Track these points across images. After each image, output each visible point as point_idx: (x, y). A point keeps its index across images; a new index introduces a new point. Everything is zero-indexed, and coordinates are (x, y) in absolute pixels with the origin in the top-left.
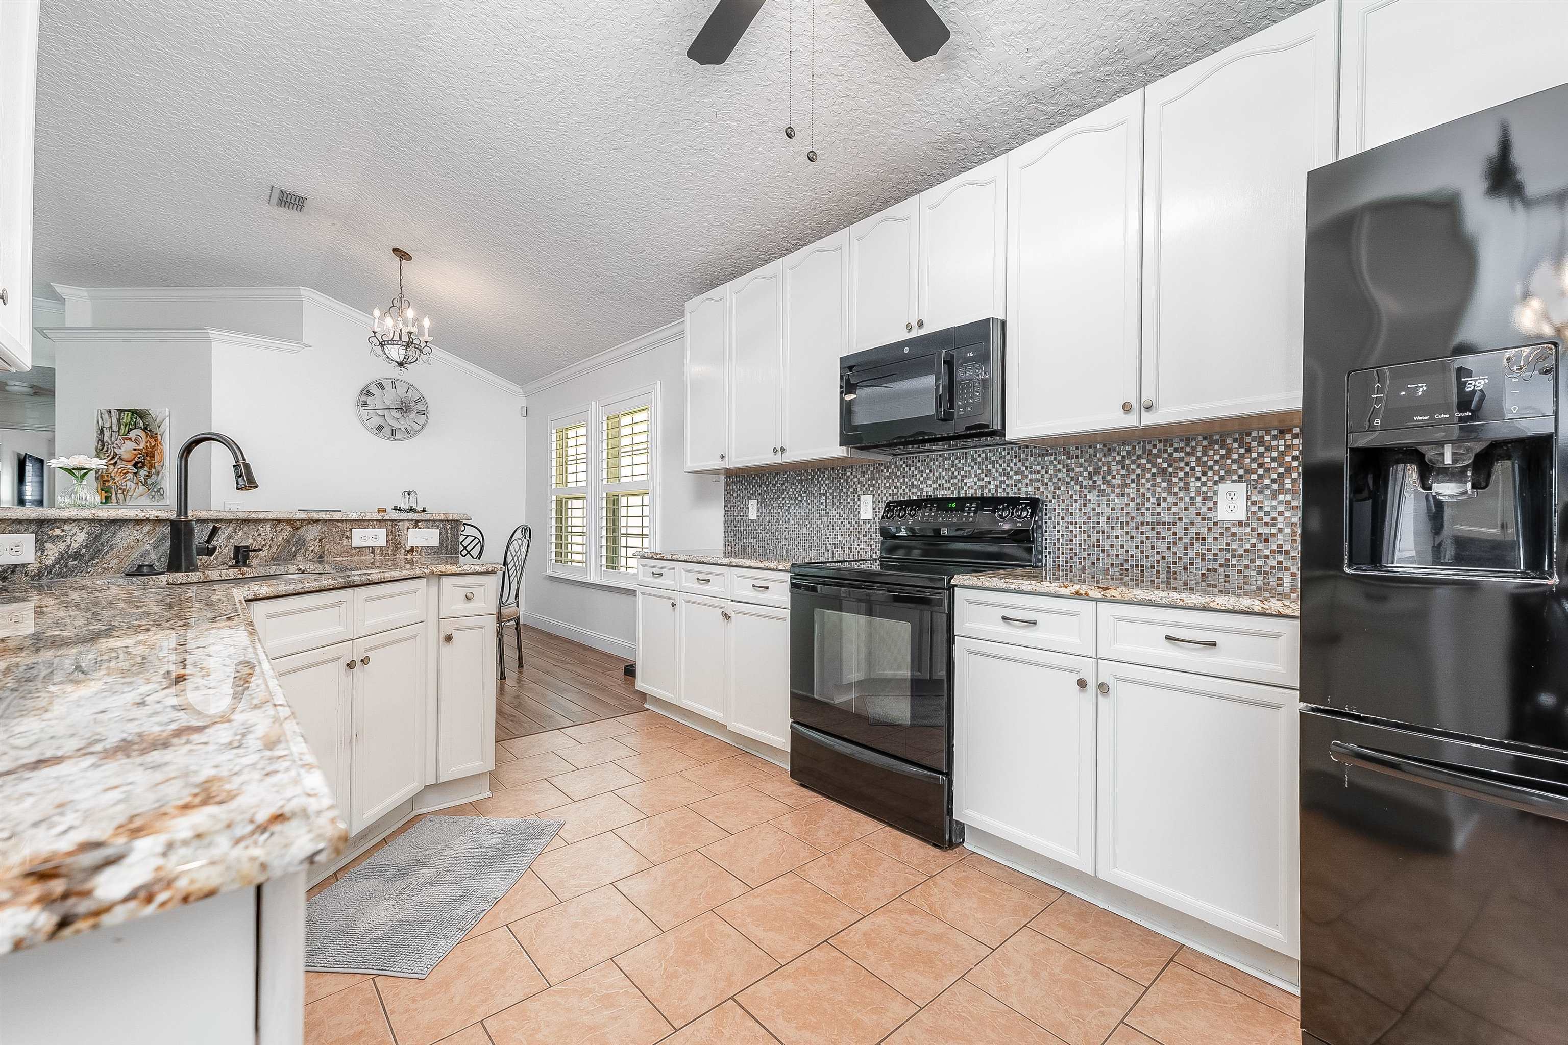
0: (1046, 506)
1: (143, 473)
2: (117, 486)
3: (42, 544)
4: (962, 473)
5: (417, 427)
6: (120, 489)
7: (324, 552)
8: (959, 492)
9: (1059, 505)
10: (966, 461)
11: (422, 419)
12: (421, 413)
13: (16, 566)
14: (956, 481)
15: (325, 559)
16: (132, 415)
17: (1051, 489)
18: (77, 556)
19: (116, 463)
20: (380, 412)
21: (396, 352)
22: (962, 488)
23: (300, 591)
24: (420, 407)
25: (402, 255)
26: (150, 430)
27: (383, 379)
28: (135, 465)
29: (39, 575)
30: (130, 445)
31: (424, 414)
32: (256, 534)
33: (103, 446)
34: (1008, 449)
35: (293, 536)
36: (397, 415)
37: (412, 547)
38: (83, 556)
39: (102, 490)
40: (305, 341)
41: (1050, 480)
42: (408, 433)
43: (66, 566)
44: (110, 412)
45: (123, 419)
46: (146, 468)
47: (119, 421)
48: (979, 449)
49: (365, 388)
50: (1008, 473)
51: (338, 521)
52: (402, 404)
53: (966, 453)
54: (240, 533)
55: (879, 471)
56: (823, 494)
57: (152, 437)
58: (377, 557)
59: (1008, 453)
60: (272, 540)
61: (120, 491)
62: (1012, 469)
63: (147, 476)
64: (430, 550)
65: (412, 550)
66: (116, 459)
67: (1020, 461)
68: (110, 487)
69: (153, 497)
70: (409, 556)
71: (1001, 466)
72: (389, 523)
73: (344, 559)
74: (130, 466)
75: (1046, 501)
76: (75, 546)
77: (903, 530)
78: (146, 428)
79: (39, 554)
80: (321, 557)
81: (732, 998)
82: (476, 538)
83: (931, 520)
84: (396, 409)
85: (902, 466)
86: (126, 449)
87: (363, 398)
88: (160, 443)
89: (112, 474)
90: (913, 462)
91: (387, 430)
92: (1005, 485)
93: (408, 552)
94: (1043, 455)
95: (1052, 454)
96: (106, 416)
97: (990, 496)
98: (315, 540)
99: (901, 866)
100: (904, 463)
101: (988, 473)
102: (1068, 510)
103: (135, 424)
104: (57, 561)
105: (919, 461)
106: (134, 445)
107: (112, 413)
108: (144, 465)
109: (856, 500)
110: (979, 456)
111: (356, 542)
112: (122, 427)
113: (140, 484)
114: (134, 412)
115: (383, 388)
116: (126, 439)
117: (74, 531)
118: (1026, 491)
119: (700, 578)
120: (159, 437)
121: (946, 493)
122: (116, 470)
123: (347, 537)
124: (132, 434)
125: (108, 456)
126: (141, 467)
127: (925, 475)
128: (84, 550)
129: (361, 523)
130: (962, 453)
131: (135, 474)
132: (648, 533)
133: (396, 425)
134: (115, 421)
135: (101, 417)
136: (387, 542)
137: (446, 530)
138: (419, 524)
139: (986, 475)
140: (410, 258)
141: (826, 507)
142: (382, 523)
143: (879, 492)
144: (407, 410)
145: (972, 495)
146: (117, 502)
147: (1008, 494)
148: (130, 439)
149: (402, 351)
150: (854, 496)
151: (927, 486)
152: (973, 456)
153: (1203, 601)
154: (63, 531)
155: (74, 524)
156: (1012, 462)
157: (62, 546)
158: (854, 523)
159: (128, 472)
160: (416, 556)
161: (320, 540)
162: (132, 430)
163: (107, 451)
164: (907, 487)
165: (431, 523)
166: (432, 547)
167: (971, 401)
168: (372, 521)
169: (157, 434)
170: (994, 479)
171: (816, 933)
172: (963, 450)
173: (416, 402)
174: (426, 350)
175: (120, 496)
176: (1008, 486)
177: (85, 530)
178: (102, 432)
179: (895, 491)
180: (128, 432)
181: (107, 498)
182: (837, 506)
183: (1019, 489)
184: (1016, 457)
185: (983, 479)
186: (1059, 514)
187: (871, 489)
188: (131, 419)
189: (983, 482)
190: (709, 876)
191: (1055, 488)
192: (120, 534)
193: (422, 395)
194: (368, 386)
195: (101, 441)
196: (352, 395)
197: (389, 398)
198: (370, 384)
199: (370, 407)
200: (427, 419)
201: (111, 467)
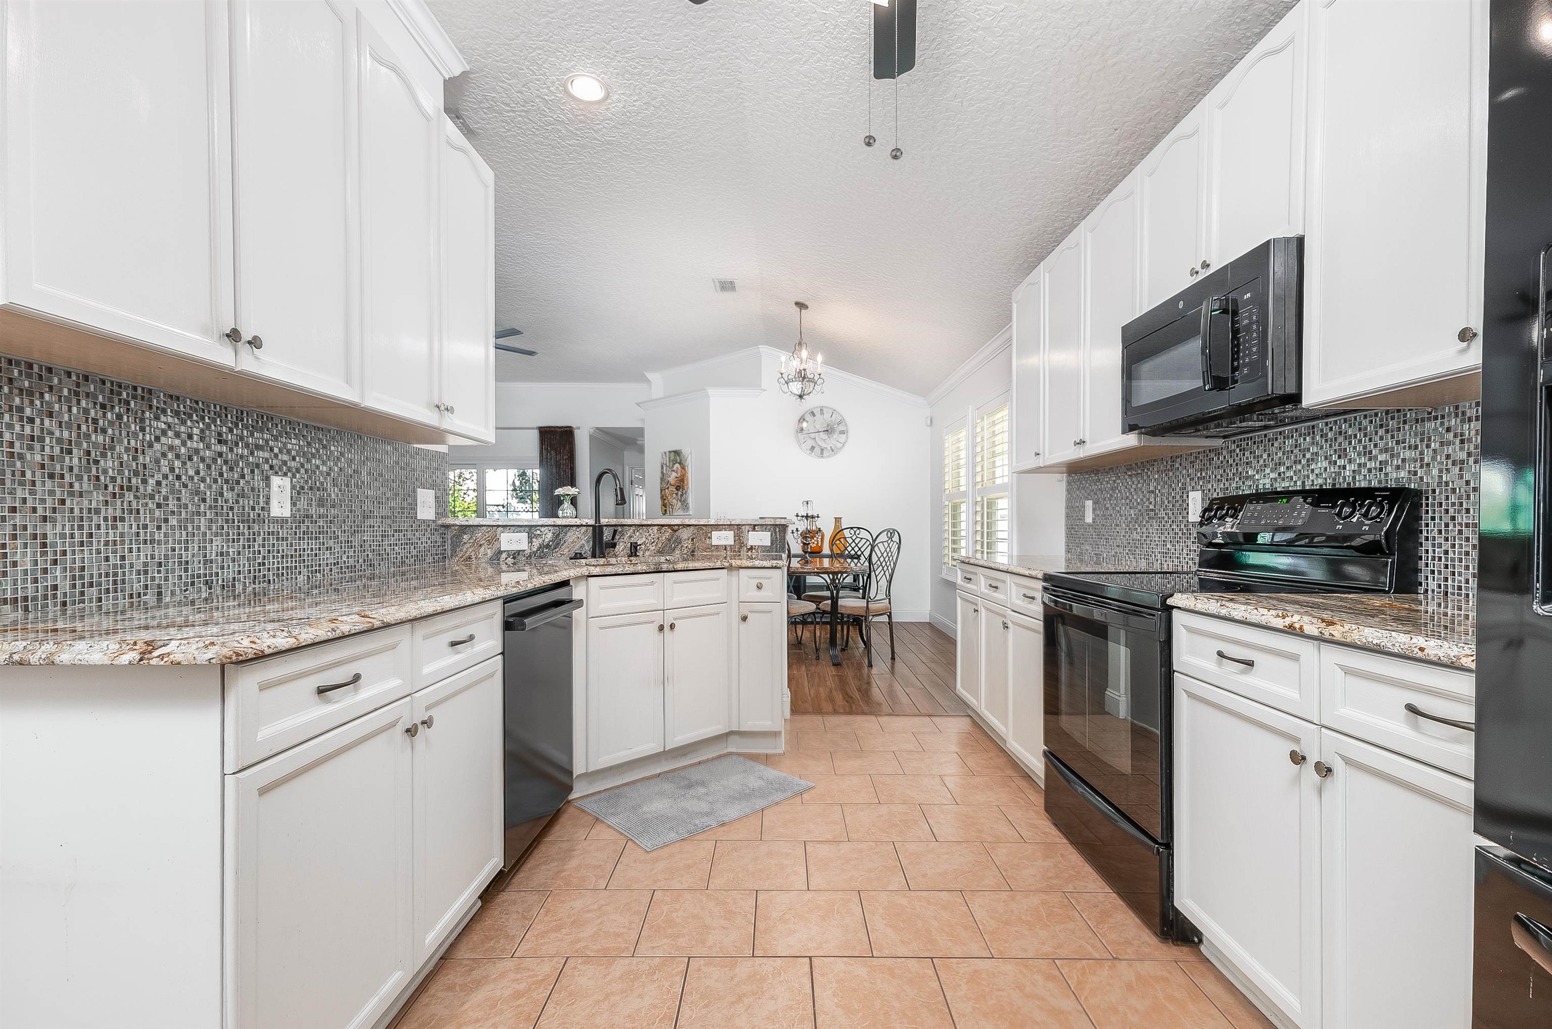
0: (1427, 499)
1: (679, 493)
2: (669, 503)
3: (531, 539)
4: (1308, 456)
5: (840, 446)
7: (695, 548)
8: (1303, 483)
9: (1447, 498)
10: (1313, 438)
11: (842, 438)
12: (842, 432)
13: (520, 551)
14: (1299, 467)
15: (695, 553)
17: (1435, 472)
18: (548, 546)
19: (668, 487)
20: (812, 436)
21: (796, 387)
22: (1308, 477)
23: (620, 572)
24: (841, 428)
25: (801, 305)
26: (682, 464)
27: (814, 408)
28: (677, 488)
29: (530, 556)
30: (674, 475)
31: (844, 433)
32: (647, 534)
33: (663, 476)
34: (1371, 416)
35: (672, 536)
36: (823, 436)
37: (752, 546)
38: (551, 546)
39: (663, 505)
40: (763, 388)
41: (1434, 458)
42: (833, 451)
43: (543, 552)
45: (671, 457)
46: (681, 490)
47: (669, 459)
48: (1330, 420)
49: (802, 417)
50: (1371, 452)
51: (703, 525)
52: (828, 427)
53: (1313, 427)
54: (637, 534)
55: (1210, 459)
56: (1152, 492)
57: (683, 468)
58: (728, 553)
59: (1371, 422)
60: (658, 538)
61: (670, 506)
62: (1376, 446)
64: (764, 549)
65: (751, 548)
66: (668, 485)
67: (1387, 431)
68: (666, 503)
69: (684, 510)
70: (750, 553)
71: (1360, 441)
72: (736, 527)
73: (708, 553)
74: (674, 489)
75: (1427, 492)
76: (547, 540)
77: (1219, 535)
78: (680, 463)
79: (530, 544)
80: (693, 551)
81: (810, 958)
82: (868, 540)
83: (1253, 522)
84: (825, 431)
85: (1234, 451)
86: (673, 478)
87: (800, 425)
88: (687, 472)
89: (667, 495)
90: (1248, 444)
91: (817, 450)
92: (1366, 470)
93: (749, 549)
94: (1423, 420)
95: (1436, 418)
96: (664, 456)
97: (1346, 486)
98: (689, 539)
99: (1090, 934)
100: (1238, 446)
101: (1342, 453)
102: (1461, 504)
103: (676, 460)
104: (538, 550)
105: (1255, 443)
106: (676, 475)
107: (667, 454)
108: (680, 487)
109: (1185, 497)
110: (1331, 429)
111: (715, 542)
112: (671, 463)
113: (678, 500)
114: (675, 452)
115: (814, 415)
116: (672, 471)
117: (546, 532)
118: (1396, 477)
119: (993, 585)
120: (686, 468)
121: (1287, 484)
122: (668, 492)
123: (709, 538)
124: (675, 467)
125: (665, 483)
126: (679, 490)
127: (1261, 462)
128: (551, 543)
129: (717, 527)
130: (1309, 427)
131: (676, 494)
132: (1007, 538)
133: (824, 445)
134: (667, 459)
135: (662, 458)
136: (734, 541)
137: (776, 533)
138: (756, 527)
139: (1340, 457)
140: (807, 307)
141: (1155, 507)
142: (731, 527)
143: (1210, 486)
144: (831, 432)
145: (1321, 486)
147: (1370, 481)
148: (674, 471)
149: (799, 385)
150: (1183, 493)
151: (1264, 476)
152: (1322, 430)
153: (1452, 654)
154: (541, 532)
155: (546, 528)
156: (1376, 433)
157: (541, 540)
158: (1182, 526)
159: (673, 493)
160: (754, 554)
161: (692, 540)
162: (674, 464)
163: (665, 479)
164: (1240, 479)
165: (764, 527)
166: (765, 547)
167: (1247, 360)
168: (725, 525)
169: (685, 466)
170: (1350, 461)
171: (929, 948)
172: (1309, 424)
173: (839, 424)
174: (820, 381)
175: (670, 510)
176: (1370, 470)
177: (551, 531)
178: (662, 467)
179: (1227, 484)
180: (673, 466)
181: (665, 510)
182: (1166, 505)
183: (1386, 474)
184: (1381, 426)
185: (1335, 463)
186: (1447, 511)
187: (1201, 483)
188: (674, 457)
189: (1337, 467)
190: (882, 866)
191: (1441, 471)
192: (569, 534)
193: (843, 417)
194: (803, 415)
195: (662, 473)
196: (793, 425)
197: (820, 423)
198: (806, 413)
199: (805, 432)
200: (847, 437)
201: (667, 490)
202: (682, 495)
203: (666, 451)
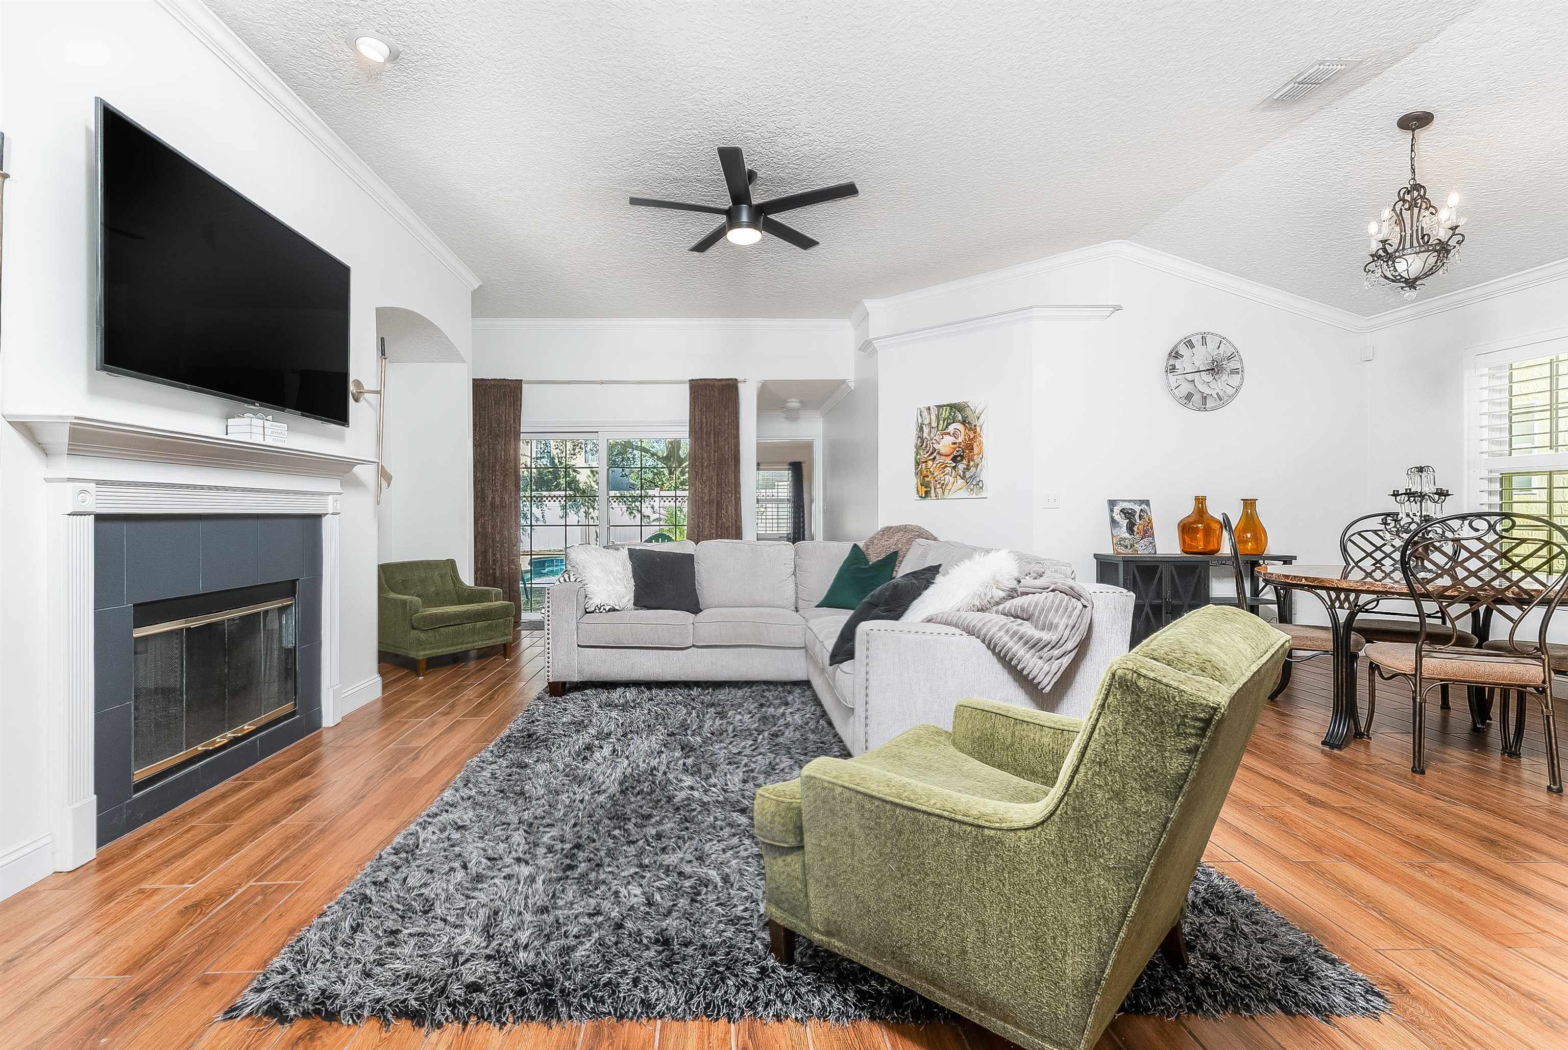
1: (961, 466)
2: (936, 481)
5: (1230, 391)
6: (939, 483)
11: (1235, 380)
12: (1235, 371)
16: (951, 409)
19: (935, 458)
20: (1189, 377)
24: (1233, 365)
26: (969, 423)
27: (1193, 335)
28: (954, 459)
30: (948, 440)
31: (1238, 373)
33: (922, 442)
36: (1206, 377)
39: (922, 485)
42: (1220, 400)
44: (929, 409)
45: (942, 414)
46: (964, 462)
47: (938, 417)
49: (1173, 349)
52: (1213, 363)
57: (970, 429)
61: (939, 486)
63: (967, 469)
66: (935, 454)
68: (929, 482)
69: (972, 490)
74: (948, 460)
78: (965, 421)
84: (1208, 370)
86: (945, 444)
87: (1172, 362)
88: (979, 435)
89: (931, 469)
91: (1197, 398)
96: (925, 413)
103: (954, 418)
106: (952, 439)
107: (932, 409)
108: (962, 457)
112: (941, 422)
113: (958, 477)
114: (952, 406)
115: (1193, 347)
116: (945, 434)
120: (978, 429)
122: (935, 465)
124: (951, 429)
125: (927, 452)
126: (960, 461)
131: (954, 468)
133: (1206, 390)
134: (934, 418)
135: (921, 415)
144: (1218, 370)
146: (936, 496)
148: (949, 434)
159: (946, 466)
162: (950, 424)
163: (926, 447)
169: (975, 426)
173: (1229, 359)
175: (939, 491)
178: (921, 429)
180: (947, 427)
181: (926, 492)
188: (950, 414)
193: (1235, 349)
194: (1176, 346)
195: (921, 438)
196: (1160, 359)
197: (1200, 357)
198: (1179, 343)
199: (1179, 372)
200: (1242, 378)
201: (930, 463)
202: (968, 468)
203: (932, 404)
